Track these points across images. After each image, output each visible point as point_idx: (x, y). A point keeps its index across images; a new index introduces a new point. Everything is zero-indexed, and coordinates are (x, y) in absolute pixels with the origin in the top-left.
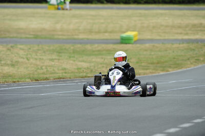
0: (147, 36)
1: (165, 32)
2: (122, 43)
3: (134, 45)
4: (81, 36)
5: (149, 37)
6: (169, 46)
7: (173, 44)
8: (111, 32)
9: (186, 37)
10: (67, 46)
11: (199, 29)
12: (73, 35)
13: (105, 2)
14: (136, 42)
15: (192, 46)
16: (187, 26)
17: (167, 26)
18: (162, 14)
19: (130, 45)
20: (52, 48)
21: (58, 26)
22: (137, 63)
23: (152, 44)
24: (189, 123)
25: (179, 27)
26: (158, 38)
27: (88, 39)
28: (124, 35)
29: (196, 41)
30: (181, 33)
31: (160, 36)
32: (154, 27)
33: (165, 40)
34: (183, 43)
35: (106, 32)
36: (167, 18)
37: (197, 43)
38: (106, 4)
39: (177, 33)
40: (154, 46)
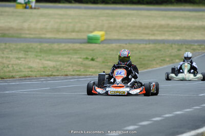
0: (115, 36)
1: (132, 33)
2: (89, 43)
3: (101, 45)
4: (49, 36)
6: (135, 46)
7: (139, 44)
9: (152, 38)
10: (35, 45)
11: (166, 30)
12: (40, 34)
13: (73, 2)
14: (102, 42)
15: (158, 47)
16: (154, 27)
17: (134, 26)
18: (129, 15)
19: (97, 45)
20: (19, 47)
21: (26, 25)
22: (103, 62)
23: (118, 44)
24: (148, 121)
25: (146, 28)
26: (125, 38)
27: (55, 38)
28: (91, 35)
29: (163, 42)
30: (148, 34)
31: (127, 36)
32: (121, 27)
33: (132, 40)
34: (149, 44)
35: (73, 31)
36: (134, 19)
37: (164, 43)
39: (144, 34)
40: (120, 46)
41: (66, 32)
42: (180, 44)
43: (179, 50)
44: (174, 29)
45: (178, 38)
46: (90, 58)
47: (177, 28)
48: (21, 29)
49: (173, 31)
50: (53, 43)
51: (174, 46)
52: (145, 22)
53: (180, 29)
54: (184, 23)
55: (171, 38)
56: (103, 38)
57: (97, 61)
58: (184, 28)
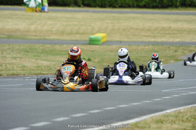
2: (90, 44)
3: (101, 47)
4: (52, 37)
5: (118, 39)
7: (138, 46)
8: (82, 34)
9: (153, 40)
10: (37, 46)
11: (167, 32)
12: (45, 36)
13: (82, 6)
14: (103, 43)
15: (157, 48)
16: (156, 29)
17: (137, 29)
18: (134, 18)
19: (98, 46)
20: (22, 47)
21: (33, 27)
22: (99, 62)
23: (118, 46)
25: (148, 30)
26: (126, 40)
27: (58, 40)
28: (93, 37)
30: (149, 36)
31: (129, 38)
32: (124, 30)
34: (148, 45)
35: (77, 33)
36: (138, 22)
37: (162, 45)
38: (83, 7)
39: (145, 36)
41: (70, 34)
42: (178, 45)
43: (176, 51)
44: (175, 32)
45: (177, 40)
46: (87, 58)
47: (178, 31)
48: (28, 31)
49: (174, 34)
50: (56, 44)
51: (171, 47)
52: (148, 25)
53: (181, 31)
54: (186, 26)
55: (171, 40)
56: (104, 40)
57: (93, 62)
58: (185, 30)
